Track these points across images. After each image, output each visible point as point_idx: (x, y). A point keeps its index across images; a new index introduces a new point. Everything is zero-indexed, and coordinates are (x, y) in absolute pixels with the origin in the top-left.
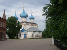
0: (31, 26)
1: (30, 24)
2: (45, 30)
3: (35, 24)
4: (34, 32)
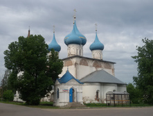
0: (94, 69)
1: (91, 63)
3: (105, 62)
4: (103, 84)
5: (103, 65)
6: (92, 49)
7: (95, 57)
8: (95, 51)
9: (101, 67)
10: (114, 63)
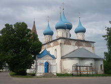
0: (76, 48)
1: (73, 43)
2: (106, 54)
3: (86, 42)
4: (81, 59)
5: (84, 44)
6: (77, 32)
7: (79, 39)
8: (78, 34)
9: (82, 46)
10: (94, 42)
